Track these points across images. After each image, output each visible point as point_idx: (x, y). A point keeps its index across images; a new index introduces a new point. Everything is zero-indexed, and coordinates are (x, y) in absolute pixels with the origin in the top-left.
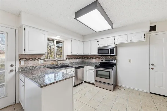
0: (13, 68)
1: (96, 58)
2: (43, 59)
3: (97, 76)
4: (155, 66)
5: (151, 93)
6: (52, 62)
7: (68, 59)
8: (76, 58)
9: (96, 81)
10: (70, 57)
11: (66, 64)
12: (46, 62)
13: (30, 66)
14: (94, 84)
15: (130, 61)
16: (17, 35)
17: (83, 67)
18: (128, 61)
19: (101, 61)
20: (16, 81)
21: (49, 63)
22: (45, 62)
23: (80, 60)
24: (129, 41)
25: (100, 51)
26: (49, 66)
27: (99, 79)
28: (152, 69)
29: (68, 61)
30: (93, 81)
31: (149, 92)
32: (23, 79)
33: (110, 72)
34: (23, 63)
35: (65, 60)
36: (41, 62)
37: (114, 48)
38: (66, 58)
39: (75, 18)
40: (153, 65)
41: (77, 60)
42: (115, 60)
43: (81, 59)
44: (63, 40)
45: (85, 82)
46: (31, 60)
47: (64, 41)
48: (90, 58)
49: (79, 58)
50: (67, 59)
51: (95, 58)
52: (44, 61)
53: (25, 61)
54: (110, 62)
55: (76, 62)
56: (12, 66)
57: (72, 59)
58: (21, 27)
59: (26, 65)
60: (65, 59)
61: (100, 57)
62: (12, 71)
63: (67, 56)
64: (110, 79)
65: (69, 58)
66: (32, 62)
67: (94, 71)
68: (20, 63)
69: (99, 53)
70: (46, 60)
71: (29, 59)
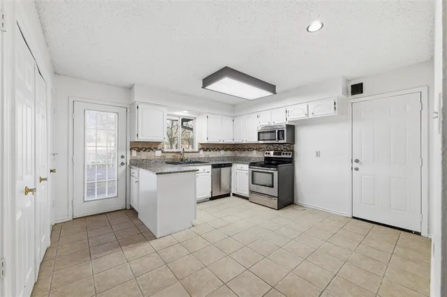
0: (124, 160)
1: (258, 150)
2: (160, 149)
3: (253, 183)
4: (361, 164)
5: (354, 218)
6: (174, 154)
8: (219, 150)
9: (251, 192)
10: (206, 147)
11: (200, 159)
12: (165, 154)
13: (143, 158)
14: (247, 198)
15: (318, 154)
16: (128, 114)
17: (230, 165)
18: (315, 153)
19: (265, 155)
20: (128, 177)
21: (169, 156)
22: (163, 154)
24: (311, 116)
25: (261, 135)
26: (170, 161)
27: (255, 188)
28: (357, 169)
29: (202, 154)
30: (246, 193)
31: (350, 216)
32: (136, 175)
33: (272, 174)
34: (134, 153)
35: (196, 152)
36: (158, 153)
37: (285, 129)
38: (200, 149)
39: (204, 87)
40: (357, 161)
41: (222, 153)
42: (291, 153)
43: (231, 150)
44: (194, 116)
45: (234, 195)
46: (145, 151)
47: (195, 118)
48: (248, 150)
49: (226, 150)
50: (201, 151)
51: (256, 149)
52: (163, 152)
53: (137, 151)
54: (282, 156)
55: (218, 156)
56: (122, 157)
57: (210, 151)
58: (133, 104)
59: (139, 157)
60: (197, 150)
61: (265, 146)
62: (122, 164)
63: (201, 144)
64: (273, 187)
66: (146, 153)
67: (248, 172)
68: (131, 154)
69: (259, 140)
70: (165, 150)
71: (141, 149)
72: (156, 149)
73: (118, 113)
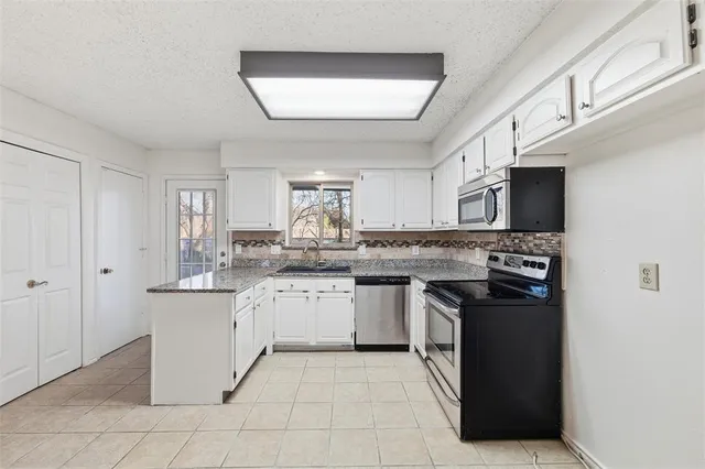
0: (224, 259)
1: (484, 247)
2: (279, 243)
3: (429, 335)
7: (364, 246)
8: (407, 244)
10: (374, 239)
12: (287, 252)
13: (250, 258)
15: (650, 277)
17: (403, 280)
18: (636, 276)
19: (489, 263)
21: (294, 255)
22: (284, 251)
23: (435, 252)
29: (364, 253)
34: (239, 249)
35: (350, 249)
36: (276, 250)
38: (359, 243)
41: (416, 251)
43: (442, 246)
45: (416, 350)
46: (254, 245)
47: (352, 183)
49: (427, 244)
50: (362, 247)
51: (480, 247)
52: (284, 248)
53: (243, 245)
56: (223, 254)
57: (384, 246)
59: (245, 256)
62: (223, 265)
63: (362, 233)
64: (453, 362)
65: (372, 241)
66: (256, 249)
68: (234, 250)
70: (287, 244)
71: (249, 243)
72: (273, 242)
73: (215, 190)
